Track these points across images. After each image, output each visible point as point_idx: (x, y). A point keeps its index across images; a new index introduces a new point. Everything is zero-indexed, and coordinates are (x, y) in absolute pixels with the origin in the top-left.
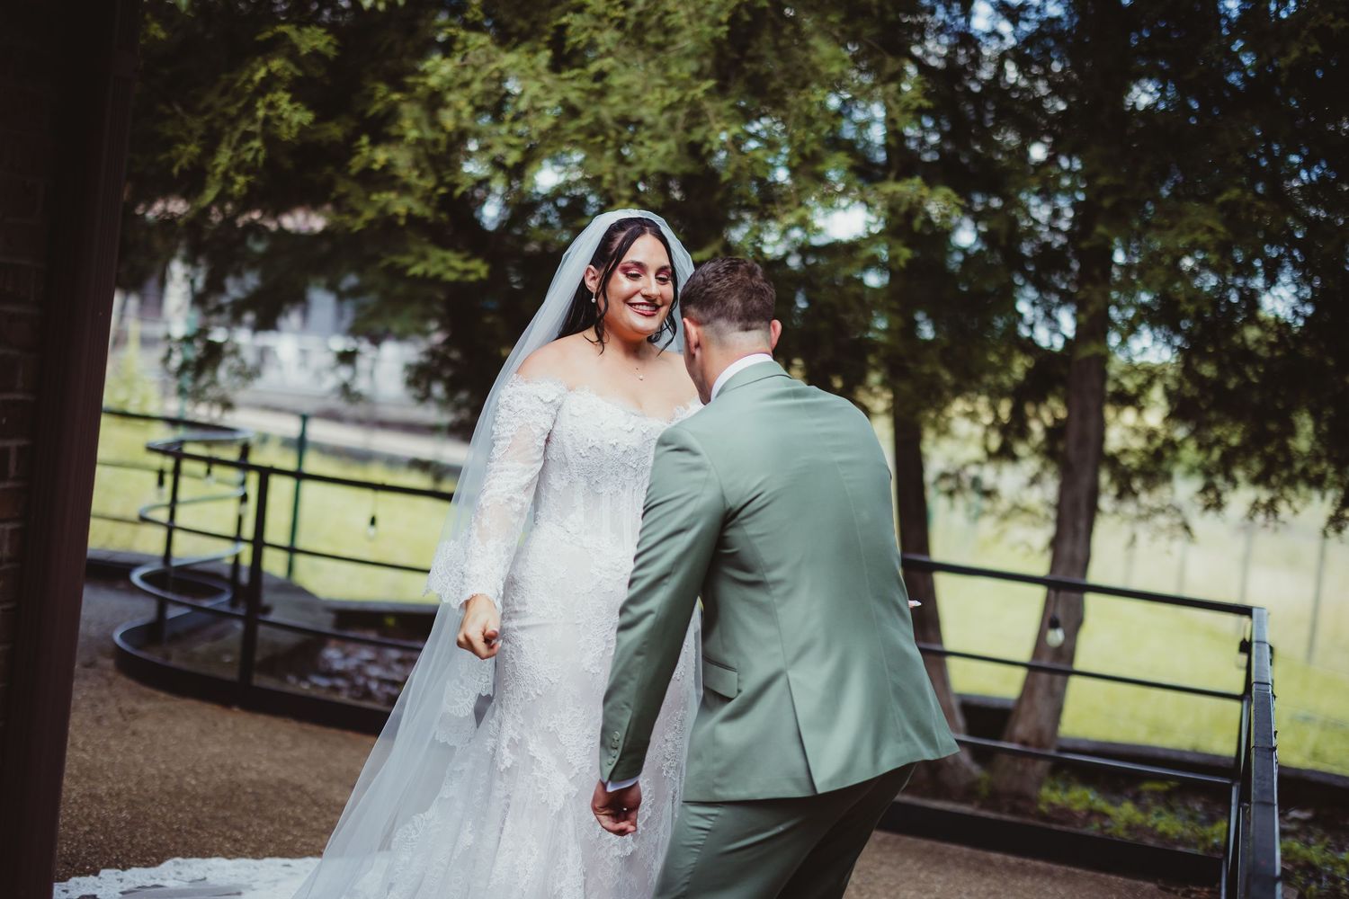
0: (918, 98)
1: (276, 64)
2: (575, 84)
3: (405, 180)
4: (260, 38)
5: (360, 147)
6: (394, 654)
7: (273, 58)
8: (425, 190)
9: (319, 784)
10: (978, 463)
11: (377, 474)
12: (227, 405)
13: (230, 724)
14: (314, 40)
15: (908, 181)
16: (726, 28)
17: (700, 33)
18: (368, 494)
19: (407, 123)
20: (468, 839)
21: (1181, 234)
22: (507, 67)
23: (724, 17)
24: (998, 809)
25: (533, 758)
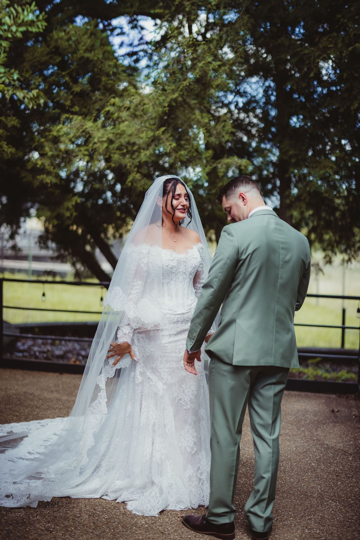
0: (230, 128)
3: (48, 170)
6: (40, 341)
9: (39, 392)
14: (12, 121)
15: (232, 158)
16: (167, 109)
17: (158, 111)
19: (47, 149)
20: (129, 408)
21: (321, 170)
23: (166, 105)
25: (149, 378)
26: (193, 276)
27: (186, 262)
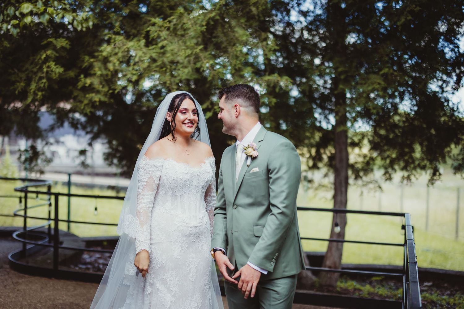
0: (274, 46)
1: (49, 52)
2: (154, 51)
3: (97, 89)
4: (43, 43)
5: (81, 79)
6: (108, 255)
7: (47, 50)
8: (105, 92)
9: (85, 303)
10: (306, 171)
11: (97, 192)
12: (42, 172)
13: (51, 284)
14: (62, 43)
15: (273, 75)
16: (205, 27)
17: (196, 30)
18: (93, 200)
19: (96, 69)
21: (369, 86)
22: (130, 47)
23: (204, 23)
24: (323, 291)
25: (158, 289)
26: (205, 190)
27: (199, 176)
